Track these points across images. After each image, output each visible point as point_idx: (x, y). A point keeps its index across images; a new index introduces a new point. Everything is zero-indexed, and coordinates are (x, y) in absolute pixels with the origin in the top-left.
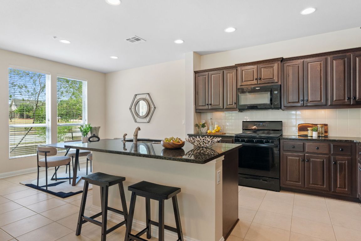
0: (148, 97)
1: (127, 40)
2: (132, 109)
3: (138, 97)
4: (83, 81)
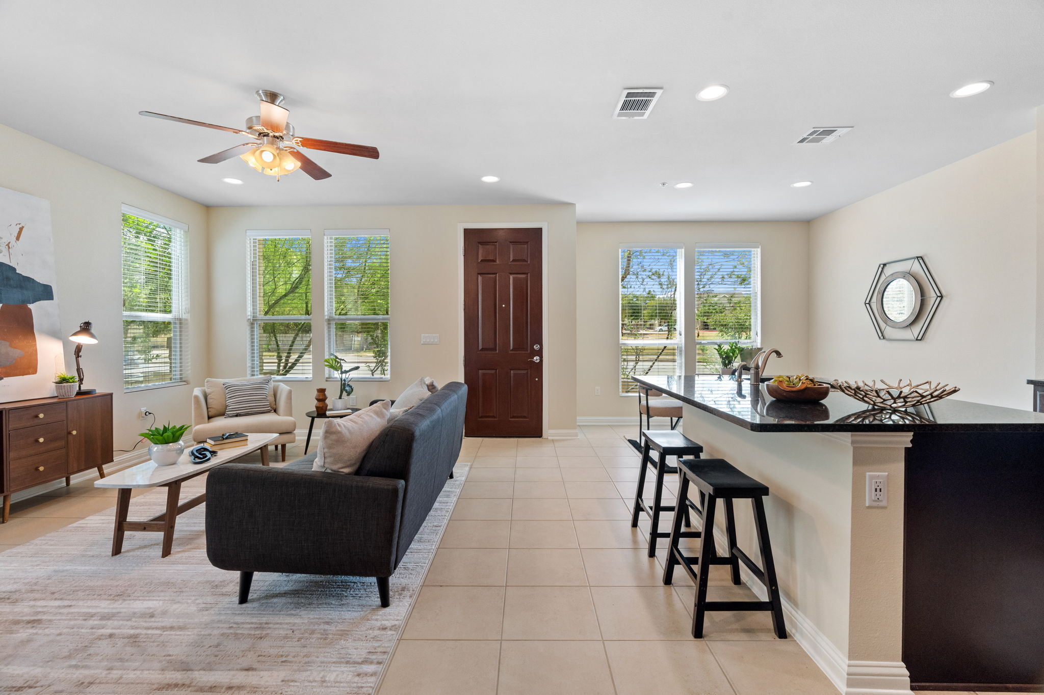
0: (916, 267)
1: (802, 141)
2: (872, 304)
3: (889, 271)
4: (752, 249)
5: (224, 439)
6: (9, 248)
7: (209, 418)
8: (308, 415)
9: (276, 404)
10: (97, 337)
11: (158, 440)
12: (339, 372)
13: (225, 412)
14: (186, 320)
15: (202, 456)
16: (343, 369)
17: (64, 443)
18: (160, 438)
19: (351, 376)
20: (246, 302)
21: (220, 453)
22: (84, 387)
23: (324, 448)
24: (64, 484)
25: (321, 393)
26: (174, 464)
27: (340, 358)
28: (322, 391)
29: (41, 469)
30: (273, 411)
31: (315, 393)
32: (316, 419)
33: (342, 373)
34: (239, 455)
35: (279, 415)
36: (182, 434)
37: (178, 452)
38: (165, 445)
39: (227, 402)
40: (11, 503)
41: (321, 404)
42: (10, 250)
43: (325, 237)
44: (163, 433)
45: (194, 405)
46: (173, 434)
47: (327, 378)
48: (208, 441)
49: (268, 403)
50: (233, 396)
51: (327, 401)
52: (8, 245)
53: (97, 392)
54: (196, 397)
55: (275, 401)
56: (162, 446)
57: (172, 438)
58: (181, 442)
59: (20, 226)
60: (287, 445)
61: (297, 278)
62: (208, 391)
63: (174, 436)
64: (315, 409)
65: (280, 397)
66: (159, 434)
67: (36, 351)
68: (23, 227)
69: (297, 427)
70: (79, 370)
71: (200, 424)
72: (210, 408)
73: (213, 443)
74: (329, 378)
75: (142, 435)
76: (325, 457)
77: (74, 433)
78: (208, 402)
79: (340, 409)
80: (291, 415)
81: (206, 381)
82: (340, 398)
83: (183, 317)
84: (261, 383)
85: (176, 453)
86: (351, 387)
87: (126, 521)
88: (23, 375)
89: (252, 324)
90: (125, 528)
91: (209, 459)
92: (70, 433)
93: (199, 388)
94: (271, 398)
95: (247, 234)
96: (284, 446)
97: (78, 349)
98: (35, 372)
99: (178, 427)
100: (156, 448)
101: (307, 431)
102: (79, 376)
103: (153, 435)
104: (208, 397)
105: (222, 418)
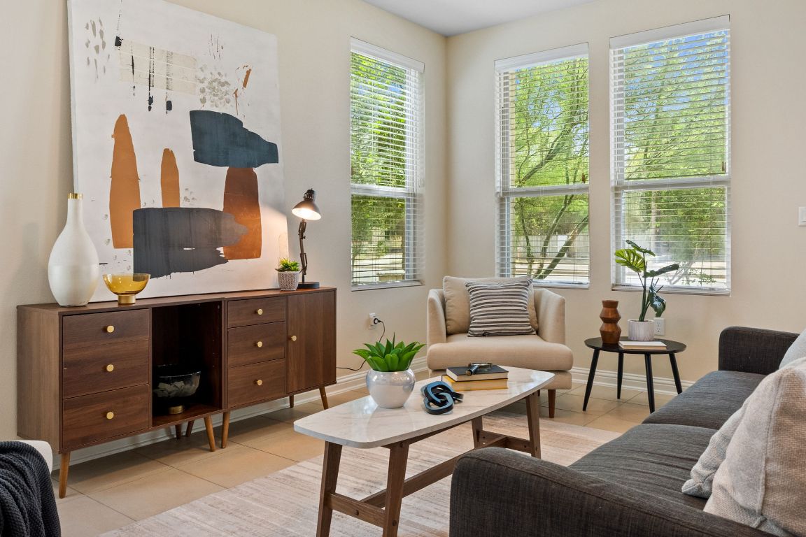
5: (472, 373)
6: (236, 96)
7: (448, 334)
8: (589, 343)
9: (538, 323)
10: (320, 210)
11: (379, 365)
12: (642, 273)
13: (469, 327)
14: (421, 195)
15: (439, 400)
16: (648, 270)
17: (283, 351)
18: (382, 360)
19: (660, 283)
20: (494, 167)
21: (467, 397)
22: (308, 280)
23: (767, 461)
24: (288, 405)
25: (610, 309)
26: (400, 407)
27: (643, 247)
28: (611, 305)
29: (260, 382)
30: (535, 333)
31: (601, 308)
32: (601, 352)
33: (646, 275)
34: (496, 406)
35: (545, 340)
36: (411, 358)
37: (407, 387)
38: (388, 374)
39: (471, 312)
40: (231, 422)
41: (609, 328)
42: (238, 99)
43: (611, 51)
44: (386, 353)
45: (430, 312)
46: (400, 355)
47: (613, 285)
48: (448, 372)
49: (528, 320)
50: (480, 304)
51: (620, 324)
52: (235, 93)
53: (320, 286)
54: (432, 301)
55: (537, 316)
56: (384, 375)
57: (397, 361)
58: (410, 371)
59: (247, 69)
60: (558, 392)
61: (558, 138)
62: (447, 294)
63: (400, 360)
64: (599, 335)
65: (545, 310)
66: (380, 353)
67: (260, 228)
68: (250, 70)
69: (574, 364)
70: (303, 256)
71: (437, 343)
72: (450, 320)
73: (455, 377)
74: (616, 285)
75: (360, 352)
76: (767, 488)
77: (294, 338)
78: (447, 311)
79: (642, 339)
80: (563, 342)
81: (444, 280)
82: (642, 319)
83: (418, 192)
84: (518, 286)
85: (403, 389)
86: (661, 301)
87: (334, 493)
88: (247, 258)
89: (502, 200)
90: (333, 505)
91: (450, 408)
92: (290, 339)
93: (435, 290)
94: (531, 312)
95: (496, 66)
96: (552, 393)
97: (303, 226)
98: (258, 255)
99: (406, 345)
100: (376, 377)
101: (588, 371)
102: (303, 264)
103: (372, 355)
104: (447, 304)
105: (464, 336)
